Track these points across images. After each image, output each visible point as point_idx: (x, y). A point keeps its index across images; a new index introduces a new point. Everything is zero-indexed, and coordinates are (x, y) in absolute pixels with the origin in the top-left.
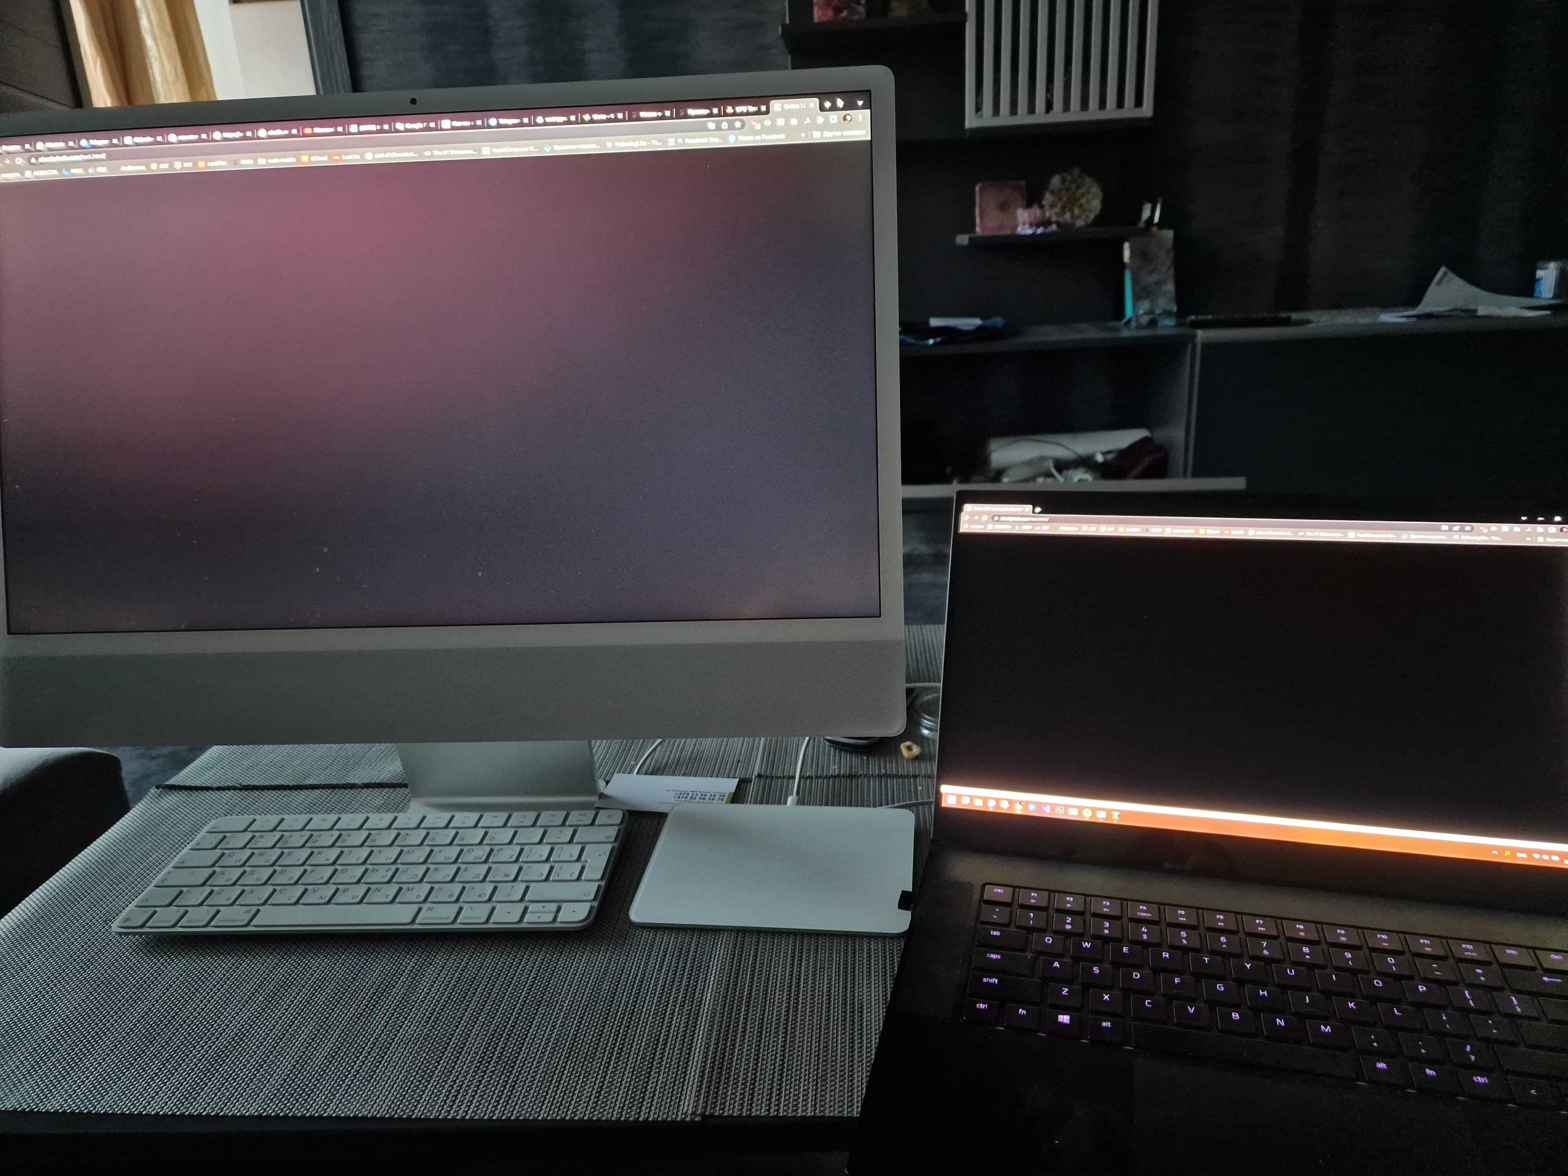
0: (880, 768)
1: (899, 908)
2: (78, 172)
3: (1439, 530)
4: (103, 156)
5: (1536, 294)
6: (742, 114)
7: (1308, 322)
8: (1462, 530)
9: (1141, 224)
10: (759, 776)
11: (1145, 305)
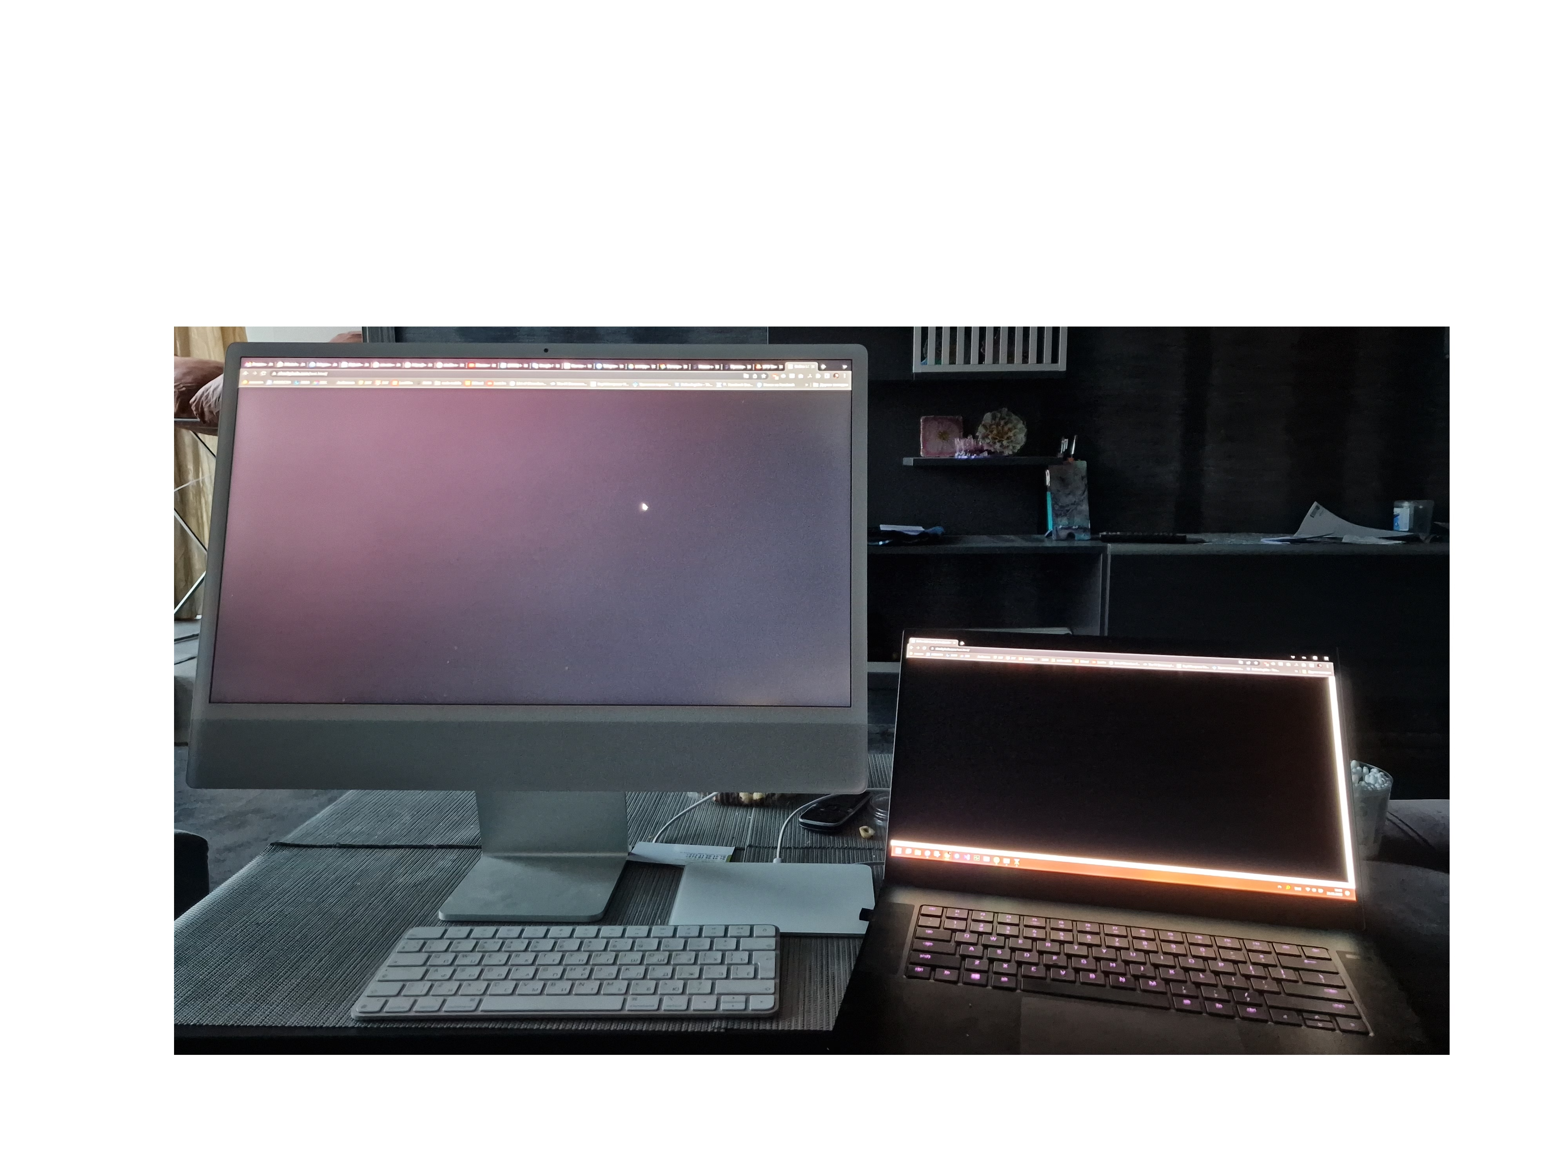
0: (843, 843)
1: (860, 919)
2: (305, 383)
3: (1237, 663)
4: (326, 374)
5: (1395, 528)
6: (766, 370)
7: (1203, 541)
8: (1252, 664)
9: (1060, 456)
10: (750, 846)
11: (1064, 522)
